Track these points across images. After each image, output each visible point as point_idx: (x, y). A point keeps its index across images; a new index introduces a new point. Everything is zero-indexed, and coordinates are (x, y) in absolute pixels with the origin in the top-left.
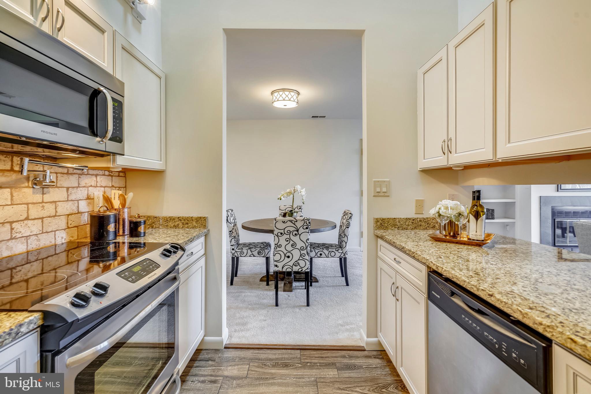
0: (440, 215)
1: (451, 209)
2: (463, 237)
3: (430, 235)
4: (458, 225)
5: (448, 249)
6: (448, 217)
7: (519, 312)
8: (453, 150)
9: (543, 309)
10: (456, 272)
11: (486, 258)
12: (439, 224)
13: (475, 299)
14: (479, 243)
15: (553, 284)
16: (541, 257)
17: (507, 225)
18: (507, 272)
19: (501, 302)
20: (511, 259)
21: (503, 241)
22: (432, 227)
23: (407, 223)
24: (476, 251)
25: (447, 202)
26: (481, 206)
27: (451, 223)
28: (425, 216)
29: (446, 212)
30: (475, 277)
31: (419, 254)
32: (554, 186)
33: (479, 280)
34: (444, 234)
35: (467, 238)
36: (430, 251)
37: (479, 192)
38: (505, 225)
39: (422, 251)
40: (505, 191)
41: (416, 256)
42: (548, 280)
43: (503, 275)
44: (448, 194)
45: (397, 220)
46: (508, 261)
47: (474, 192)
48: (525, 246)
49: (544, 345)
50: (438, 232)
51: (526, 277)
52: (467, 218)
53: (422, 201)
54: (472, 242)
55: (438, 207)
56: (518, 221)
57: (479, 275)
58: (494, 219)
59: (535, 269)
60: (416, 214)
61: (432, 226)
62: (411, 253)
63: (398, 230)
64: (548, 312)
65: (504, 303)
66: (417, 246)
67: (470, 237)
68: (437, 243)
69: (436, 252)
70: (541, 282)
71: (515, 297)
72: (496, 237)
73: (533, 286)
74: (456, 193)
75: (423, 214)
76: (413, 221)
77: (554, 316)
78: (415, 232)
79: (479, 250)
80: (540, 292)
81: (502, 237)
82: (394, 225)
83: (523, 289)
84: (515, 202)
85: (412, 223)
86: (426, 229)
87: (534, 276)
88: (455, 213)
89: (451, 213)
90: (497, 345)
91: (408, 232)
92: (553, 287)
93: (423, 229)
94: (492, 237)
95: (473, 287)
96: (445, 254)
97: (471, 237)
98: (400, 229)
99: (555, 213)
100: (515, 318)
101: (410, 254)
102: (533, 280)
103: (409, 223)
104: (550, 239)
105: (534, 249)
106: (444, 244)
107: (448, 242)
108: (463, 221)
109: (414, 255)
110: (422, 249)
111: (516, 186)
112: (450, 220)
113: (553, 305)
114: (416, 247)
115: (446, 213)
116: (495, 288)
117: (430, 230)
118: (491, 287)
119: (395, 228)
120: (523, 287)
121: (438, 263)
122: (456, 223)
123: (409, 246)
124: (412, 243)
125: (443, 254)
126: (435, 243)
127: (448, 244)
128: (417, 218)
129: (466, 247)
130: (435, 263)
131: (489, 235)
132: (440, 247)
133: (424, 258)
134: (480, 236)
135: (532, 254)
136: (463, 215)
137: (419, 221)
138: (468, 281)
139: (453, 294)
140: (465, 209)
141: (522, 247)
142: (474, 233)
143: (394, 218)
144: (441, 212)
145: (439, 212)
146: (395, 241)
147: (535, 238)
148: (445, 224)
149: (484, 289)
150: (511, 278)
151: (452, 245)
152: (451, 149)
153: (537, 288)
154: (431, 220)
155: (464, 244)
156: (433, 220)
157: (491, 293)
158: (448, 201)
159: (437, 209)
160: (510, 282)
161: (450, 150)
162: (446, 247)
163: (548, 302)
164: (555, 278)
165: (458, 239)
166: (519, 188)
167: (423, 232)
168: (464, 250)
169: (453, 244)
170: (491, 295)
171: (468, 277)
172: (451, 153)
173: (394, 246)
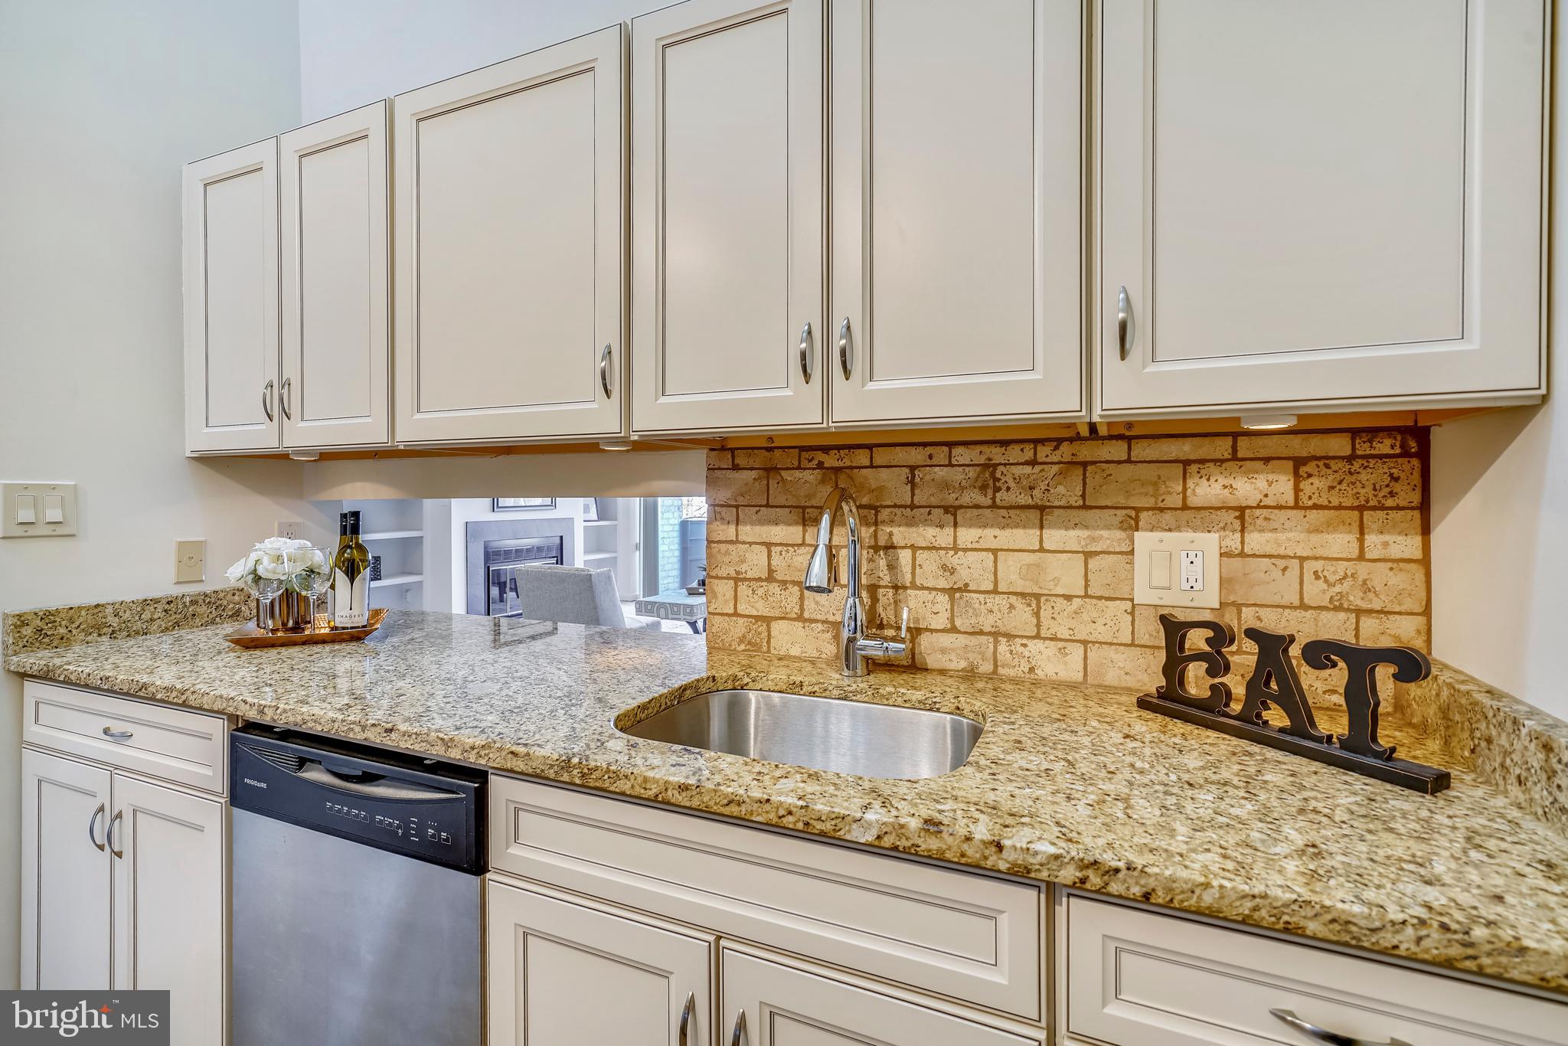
0: (257, 579)
1: (290, 560)
2: (317, 627)
3: (227, 635)
4: (306, 599)
5: (284, 662)
6: (281, 582)
7: (440, 742)
8: (295, 411)
9: (476, 723)
10: (313, 706)
11: (374, 662)
12: (255, 604)
13: (355, 755)
14: (356, 635)
15: (489, 679)
16: (470, 638)
17: (407, 591)
18: (417, 679)
19: (409, 736)
20: (422, 653)
21: (406, 621)
22: (231, 616)
23: (146, 616)
24: (351, 652)
25: (279, 543)
26: (360, 548)
27: (288, 595)
28: (208, 588)
29: (275, 568)
30: (356, 705)
31: (202, 691)
32: (488, 501)
33: (365, 708)
34: (271, 627)
35: (329, 627)
36: (235, 677)
37: (356, 515)
38: (403, 591)
39: (210, 682)
40: (404, 512)
41: (192, 698)
42: (481, 674)
43: (411, 686)
44: (276, 522)
45: (109, 610)
46: (417, 657)
47: (344, 516)
48: (445, 624)
49: (476, 785)
50: (252, 625)
51: (448, 679)
52: (329, 580)
53: (201, 545)
54: (342, 634)
55: (253, 556)
56: (427, 578)
57: (365, 698)
58: (380, 579)
59: (462, 660)
60: (175, 583)
61: (230, 613)
62: (174, 694)
63: (112, 642)
64: (483, 725)
65: (414, 736)
66: (191, 671)
67: (338, 625)
68: (252, 652)
69: (254, 675)
70: (472, 681)
71: (433, 719)
72: (391, 614)
73: (460, 691)
74: (300, 520)
75: (203, 581)
76: (167, 607)
77: (491, 727)
78: (176, 636)
79: (358, 648)
80: (471, 697)
81: (401, 612)
82: (98, 628)
83: (445, 700)
84: (422, 537)
85: (166, 611)
86: (213, 622)
87: (460, 674)
88: (299, 568)
89: (290, 570)
90: (400, 831)
91: (152, 641)
92: (489, 683)
93: (202, 625)
94: (384, 615)
95: (352, 726)
96: (278, 675)
97: (339, 622)
98: (120, 637)
99: (491, 555)
100: (431, 760)
101: (171, 699)
102: (459, 681)
103: (153, 613)
104: (482, 605)
105: (457, 626)
106: (273, 653)
107: (283, 645)
108: (320, 587)
109: (184, 697)
110: (210, 676)
111: (424, 500)
112: (286, 589)
113: (488, 712)
114: (189, 674)
115: (274, 573)
116: (397, 714)
117: (226, 625)
118: (390, 715)
119: (100, 635)
120: (444, 697)
121: (264, 699)
122: (304, 593)
123: (165, 677)
124: (174, 668)
125: (273, 676)
126: (246, 655)
127: (283, 650)
128: (181, 595)
129: (328, 648)
130: (256, 701)
131: (376, 613)
132: (261, 661)
133: (221, 697)
134: (359, 616)
135: (455, 635)
136: (319, 574)
137: (188, 604)
138: (341, 717)
139: (302, 762)
140: (322, 558)
141: (439, 626)
142: (347, 612)
143: (97, 606)
144: (261, 571)
145: (255, 570)
146: (110, 674)
147: (458, 606)
148: (272, 603)
149: (377, 723)
150: (424, 688)
151: (294, 651)
152: (289, 409)
153: (466, 693)
154: (230, 597)
155: (324, 642)
156: (234, 595)
157: (389, 726)
158: (280, 541)
159: (251, 564)
160: (423, 695)
161: (287, 411)
162: (279, 657)
163: (482, 709)
164: (491, 669)
165: (307, 632)
166: (429, 505)
167: (204, 633)
168: (323, 657)
169: (296, 647)
170: (390, 731)
171: (339, 709)
172: (289, 419)
173: (108, 690)
